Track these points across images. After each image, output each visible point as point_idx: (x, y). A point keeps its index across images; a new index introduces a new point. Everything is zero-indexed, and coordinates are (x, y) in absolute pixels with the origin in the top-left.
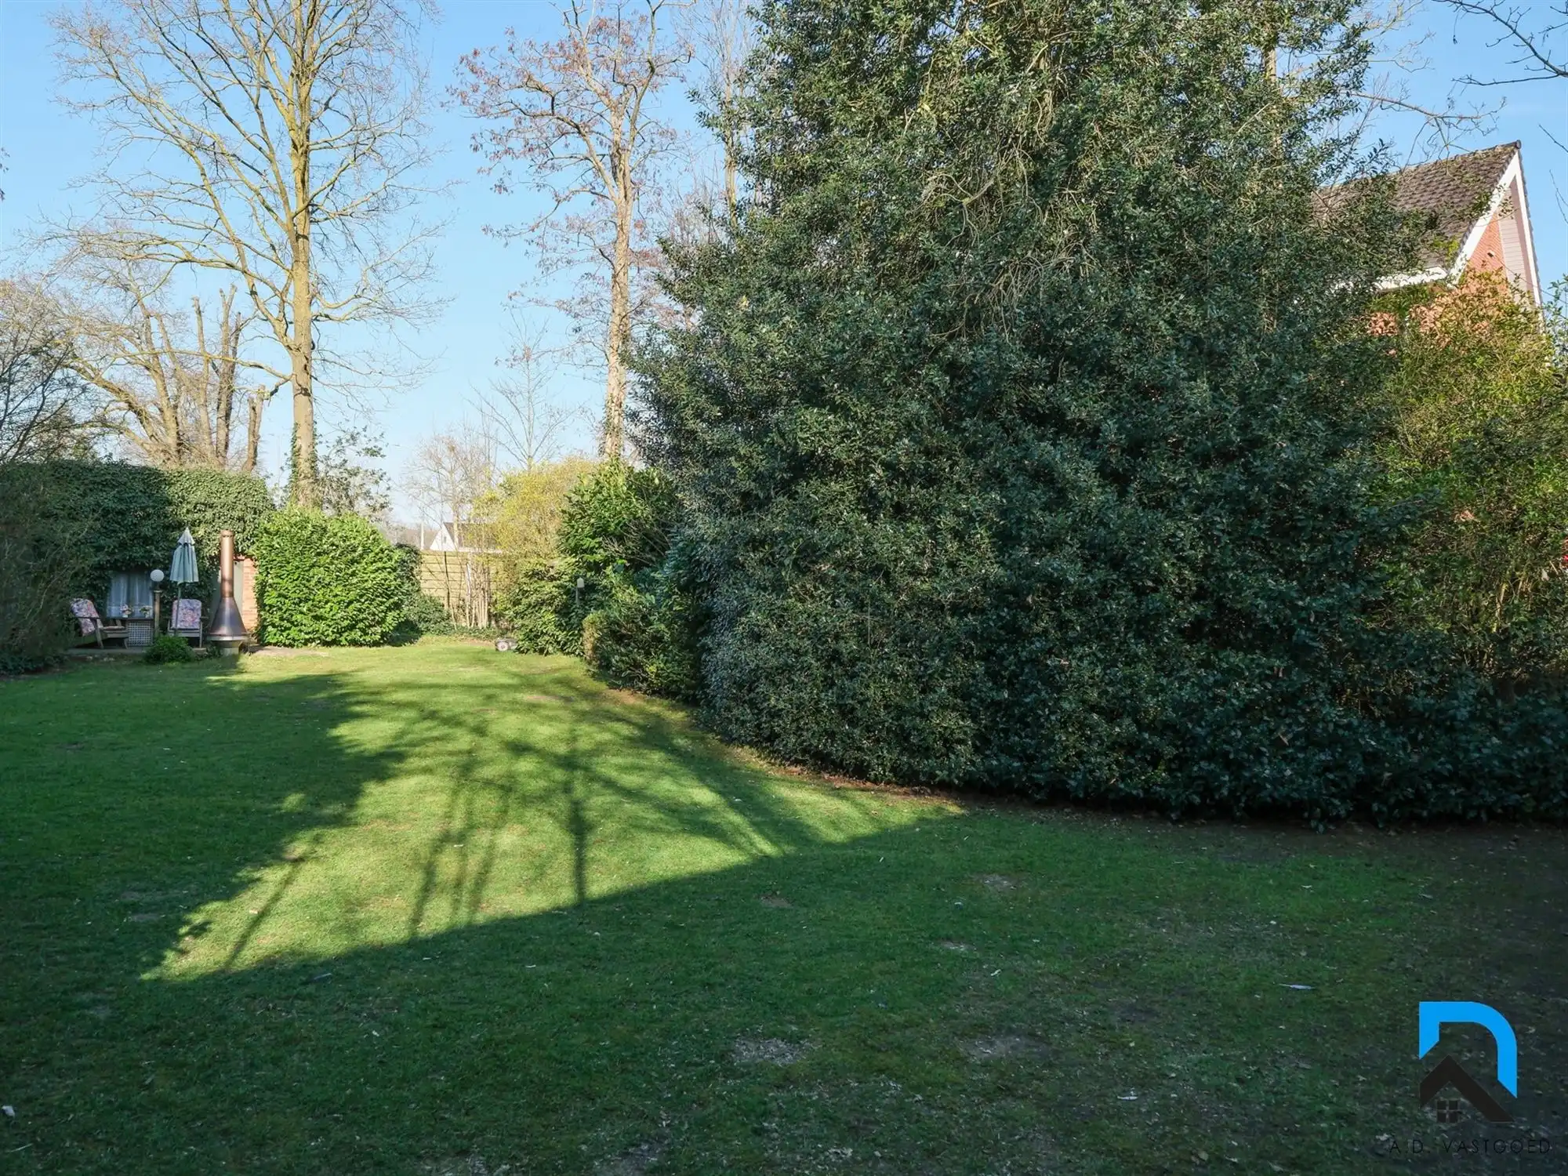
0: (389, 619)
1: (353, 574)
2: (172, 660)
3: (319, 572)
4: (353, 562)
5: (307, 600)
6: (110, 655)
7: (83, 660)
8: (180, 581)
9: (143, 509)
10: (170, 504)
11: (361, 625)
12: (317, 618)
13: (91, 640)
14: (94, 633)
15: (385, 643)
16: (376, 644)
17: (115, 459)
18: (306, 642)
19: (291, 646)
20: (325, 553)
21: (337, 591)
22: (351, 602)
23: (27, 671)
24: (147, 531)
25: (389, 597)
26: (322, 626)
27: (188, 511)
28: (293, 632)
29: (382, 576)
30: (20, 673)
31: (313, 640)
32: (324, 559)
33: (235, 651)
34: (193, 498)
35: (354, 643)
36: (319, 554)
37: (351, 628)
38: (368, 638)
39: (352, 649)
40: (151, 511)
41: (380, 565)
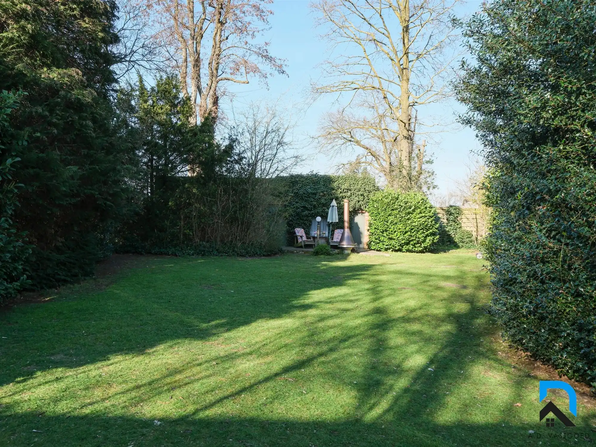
0: (427, 241)
1: (408, 219)
2: (322, 254)
3: (391, 218)
4: (409, 213)
5: (386, 231)
6: (303, 251)
7: (292, 252)
8: (331, 222)
9: (322, 192)
10: (333, 190)
11: (412, 243)
12: (391, 239)
13: (300, 245)
14: (301, 242)
15: (426, 252)
16: (422, 252)
17: (314, 173)
18: (386, 250)
19: (380, 251)
20: (396, 209)
21: (400, 226)
22: (406, 232)
23: (264, 255)
24: (323, 201)
25: (427, 230)
26: (393, 242)
27: (341, 193)
28: (380, 245)
29: (424, 220)
30: (261, 256)
31: (390, 249)
32: (395, 212)
33: (349, 252)
34: (343, 187)
35: (408, 251)
36: (393, 210)
37: (408, 244)
38: (416, 249)
39: (408, 254)
40: (325, 192)
41: (423, 215)
